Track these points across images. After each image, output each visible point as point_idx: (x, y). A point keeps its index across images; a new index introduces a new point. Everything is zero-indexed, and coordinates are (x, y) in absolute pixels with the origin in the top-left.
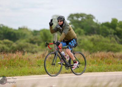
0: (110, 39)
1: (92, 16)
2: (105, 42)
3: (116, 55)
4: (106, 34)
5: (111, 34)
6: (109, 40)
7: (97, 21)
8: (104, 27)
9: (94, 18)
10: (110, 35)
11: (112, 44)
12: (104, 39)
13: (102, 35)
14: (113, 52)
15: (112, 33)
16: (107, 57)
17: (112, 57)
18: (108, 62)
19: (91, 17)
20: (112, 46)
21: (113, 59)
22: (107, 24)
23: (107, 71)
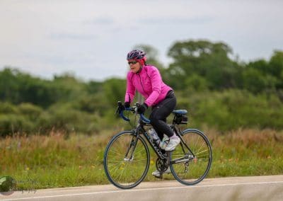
0: (268, 98)
1: (226, 46)
2: (257, 106)
3: (281, 137)
4: (258, 88)
5: (269, 87)
6: (265, 102)
7: (237, 57)
8: (252, 71)
9: (230, 51)
10: (267, 90)
11: (272, 111)
12: (252, 99)
13: (249, 90)
14: (276, 129)
15: (273, 84)
16: (262, 141)
17: (273, 140)
18: (265, 151)
19: (224, 48)
20: (272, 116)
21: (274, 146)
22: (259, 65)
23: (263, 174)
